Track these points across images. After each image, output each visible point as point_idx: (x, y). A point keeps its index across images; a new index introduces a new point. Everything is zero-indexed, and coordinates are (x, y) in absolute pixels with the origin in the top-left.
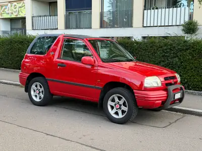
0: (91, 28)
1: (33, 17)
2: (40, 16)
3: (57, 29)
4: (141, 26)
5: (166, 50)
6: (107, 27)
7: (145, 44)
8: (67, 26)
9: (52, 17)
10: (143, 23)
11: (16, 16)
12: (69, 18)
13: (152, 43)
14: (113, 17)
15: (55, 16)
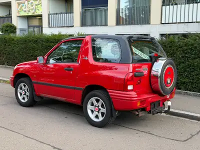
0: (107, 25)
1: (49, 15)
2: (56, 14)
3: (73, 26)
4: (159, 23)
5: (186, 50)
6: (123, 24)
7: (163, 43)
8: (83, 24)
9: (68, 14)
10: (161, 20)
11: (34, 13)
12: (85, 16)
13: (171, 43)
14: (130, 13)
15: (70, 13)
